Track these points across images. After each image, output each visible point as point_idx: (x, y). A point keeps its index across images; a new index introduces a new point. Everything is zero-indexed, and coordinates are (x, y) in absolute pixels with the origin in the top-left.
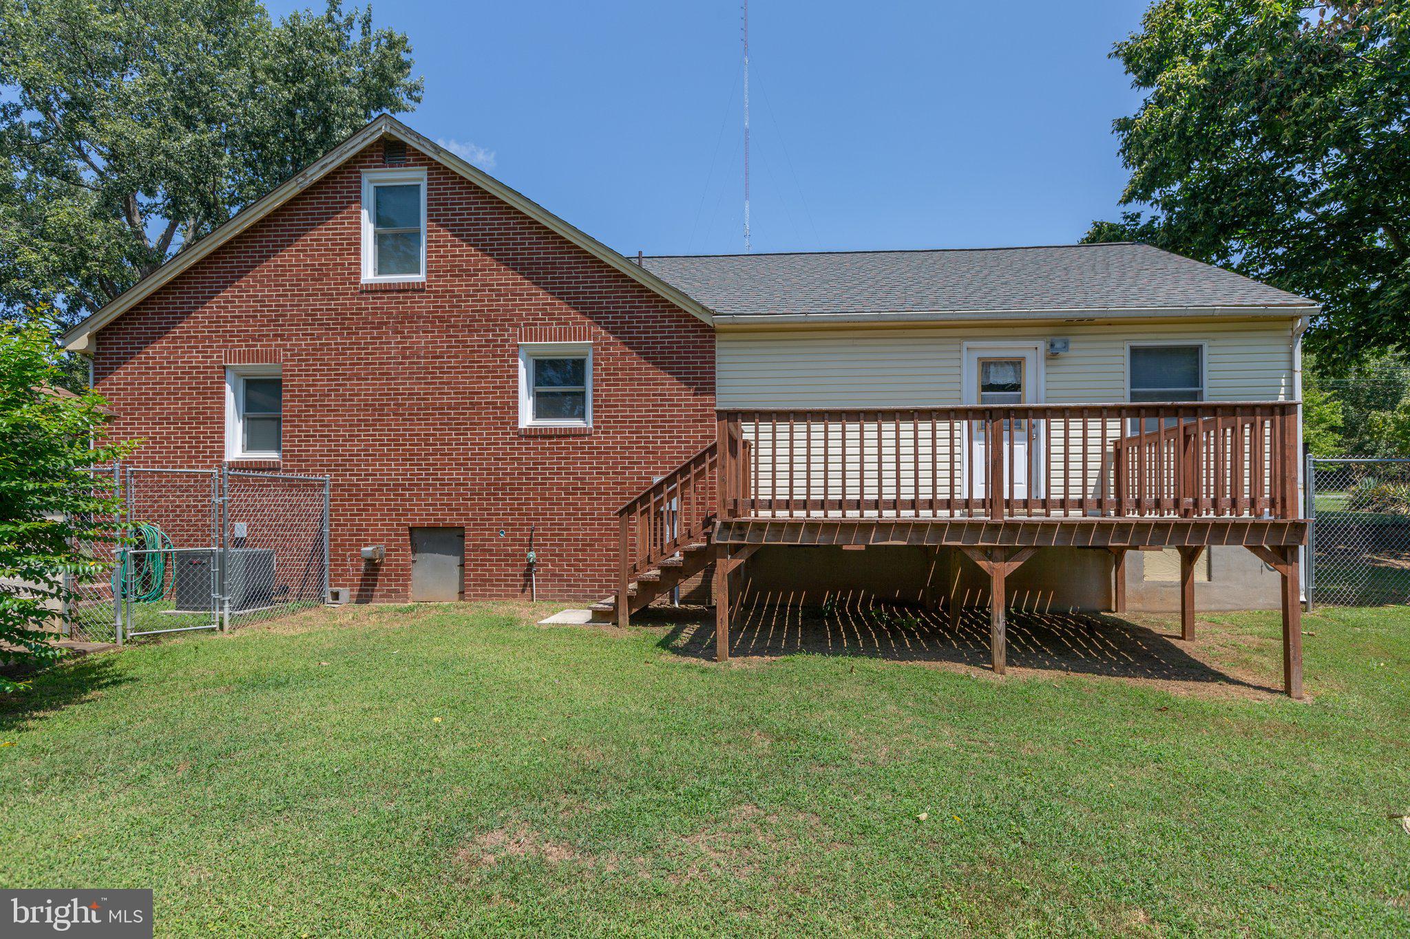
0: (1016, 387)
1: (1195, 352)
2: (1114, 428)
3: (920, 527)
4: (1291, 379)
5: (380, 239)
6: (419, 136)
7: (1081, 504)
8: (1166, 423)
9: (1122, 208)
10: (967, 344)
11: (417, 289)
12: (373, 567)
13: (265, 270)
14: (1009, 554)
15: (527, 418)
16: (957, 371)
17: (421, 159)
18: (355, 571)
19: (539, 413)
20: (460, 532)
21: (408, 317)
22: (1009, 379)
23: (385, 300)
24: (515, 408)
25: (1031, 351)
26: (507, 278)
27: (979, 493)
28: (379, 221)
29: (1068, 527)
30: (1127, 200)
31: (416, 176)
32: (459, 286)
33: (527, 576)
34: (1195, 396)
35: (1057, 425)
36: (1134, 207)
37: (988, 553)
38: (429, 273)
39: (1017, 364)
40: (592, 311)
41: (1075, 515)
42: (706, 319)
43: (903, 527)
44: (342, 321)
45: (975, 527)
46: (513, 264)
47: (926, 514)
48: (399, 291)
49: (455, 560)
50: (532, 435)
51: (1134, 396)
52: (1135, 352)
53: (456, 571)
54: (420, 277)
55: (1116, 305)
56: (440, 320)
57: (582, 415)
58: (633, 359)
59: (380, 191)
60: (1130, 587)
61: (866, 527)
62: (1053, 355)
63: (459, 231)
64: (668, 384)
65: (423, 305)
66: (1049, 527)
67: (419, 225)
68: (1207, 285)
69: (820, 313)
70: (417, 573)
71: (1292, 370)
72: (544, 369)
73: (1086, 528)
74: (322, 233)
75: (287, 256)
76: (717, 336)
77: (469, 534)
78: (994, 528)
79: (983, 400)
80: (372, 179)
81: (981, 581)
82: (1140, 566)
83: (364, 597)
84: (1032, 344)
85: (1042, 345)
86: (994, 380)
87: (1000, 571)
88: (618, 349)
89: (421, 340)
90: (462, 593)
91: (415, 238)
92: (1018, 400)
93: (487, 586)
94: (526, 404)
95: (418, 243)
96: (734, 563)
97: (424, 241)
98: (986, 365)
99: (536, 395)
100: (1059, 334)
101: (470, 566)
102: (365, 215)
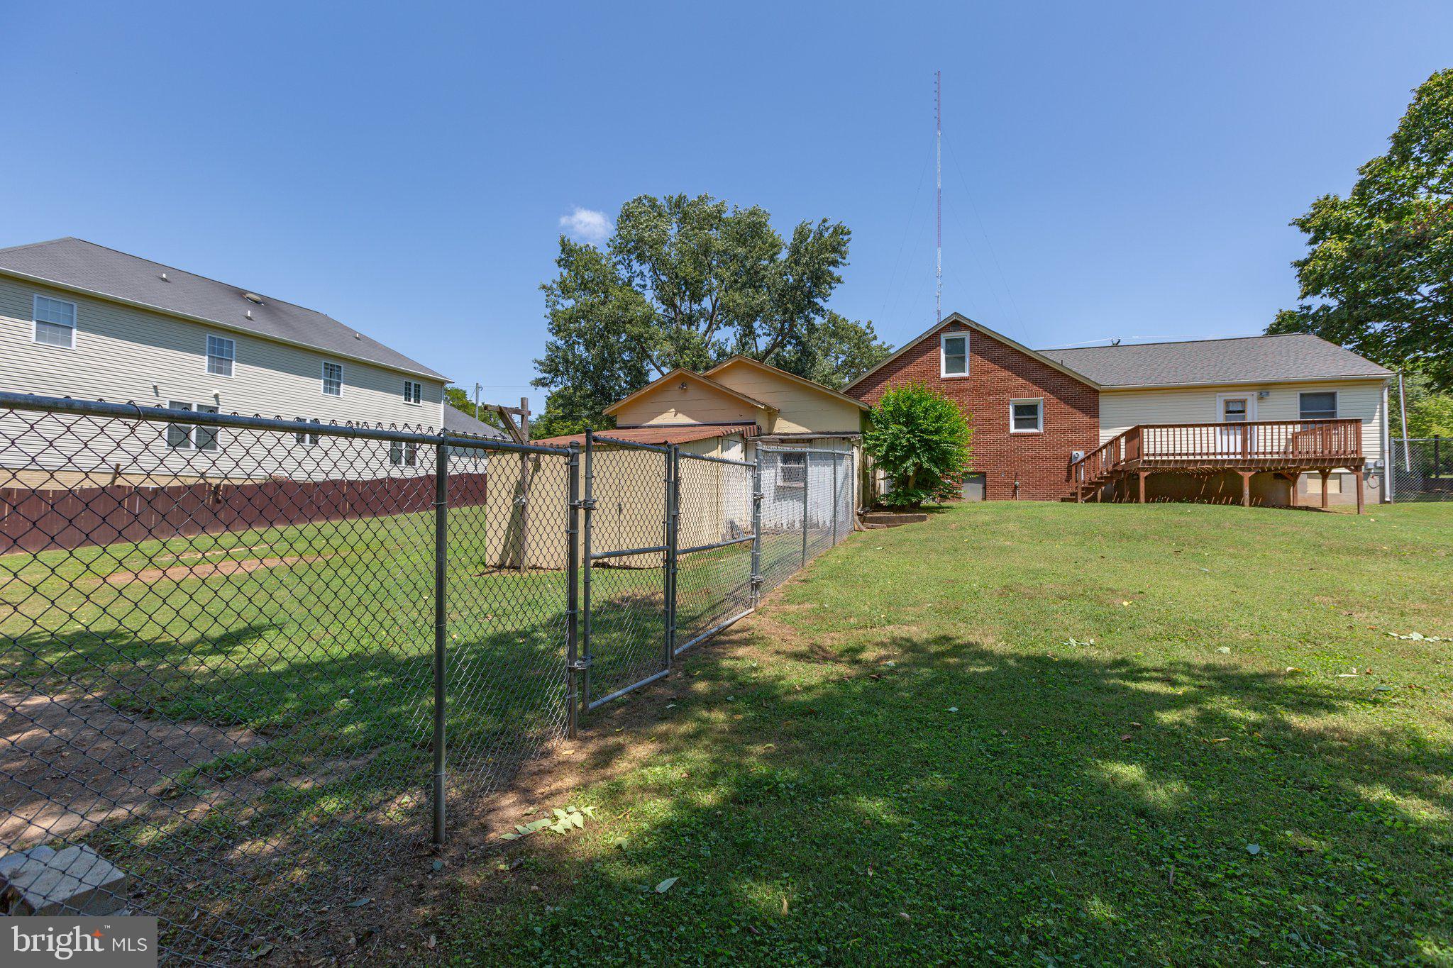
0: (1243, 412)
1: (1333, 395)
2: (1290, 427)
3: (1217, 461)
4: (1382, 405)
5: (947, 359)
6: (971, 321)
7: (1278, 453)
8: (1318, 426)
9: (1300, 302)
10: (1218, 394)
11: (965, 379)
13: (900, 374)
14: (1250, 470)
15: (1013, 430)
16: (1214, 405)
17: (967, 328)
19: (1016, 427)
20: (984, 475)
21: (961, 390)
22: (1240, 409)
23: (951, 385)
24: (1008, 425)
25: (1251, 398)
26: (1006, 374)
27: (1239, 450)
28: (947, 353)
29: (1273, 461)
30: (1303, 297)
31: (966, 335)
32: (984, 377)
33: (1015, 492)
34: (1333, 414)
35: (1261, 427)
36: (1308, 301)
37: (1242, 469)
38: (971, 372)
39: (1243, 402)
40: (1044, 387)
41: (1276, 457)
42: (1097, 388)
43: (1210, 461)
45: (1238, 461)
46: (1008, 368)
47: (1219, 457)
48: (958, 380)
49: (980, 486)
50: (1016, 435)
51: (1302, 415)
52: (1302, 395)
53: (981, 490)
54: (966, 374)
55: (1293, 376)
56: (976, 391)
57: (1036, 427)
58: (1062, 404)
59: (948, 340)
60: (1300, 495)
61: (1196, 461)
62: (1261, 398)
63: (984, 356)
64: (1078, 415)
65: (968, 385)
66: (1265, 461)
67: (964, 352)
68: (1341, 363)
70: (964, 490)
71: (1383, 402)
72: (1019, 410)
73: (1280, 461)
74: (925, 358)
75: (910, 368)
76: (1100, 394)
77: (988, 475)
78: (1244, 461)
79: (1227, 418)
80: (944, 337)
81: (1242, 478)
82: (1305, 484)
84: (1251, 393)
85: (1256, 394)
86: (1231, 409)
87: (1247, 476)
88: (1056, 401)
89: (968, 400)
90: (984, 499)
91: (963, 359)
92: (1244, 418)
93: (995, 496)
94: (1012, 423)
95: (964, 361)
96: (1147, 474)
97: (967, 360)
98: (1227, 403)
99: (1016, 420)
100: (1264, 389)
101: (988, 488)
102: (942, 351)
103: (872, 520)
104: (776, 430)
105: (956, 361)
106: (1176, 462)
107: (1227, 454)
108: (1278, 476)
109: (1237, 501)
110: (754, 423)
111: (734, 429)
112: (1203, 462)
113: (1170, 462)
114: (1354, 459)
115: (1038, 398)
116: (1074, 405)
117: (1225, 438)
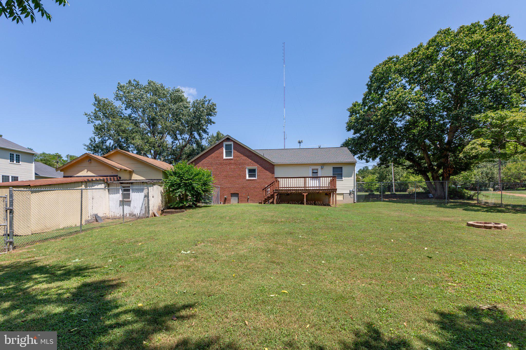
0: (317, 173)
1: (342, 168)
2: (331, 178)
3: (297, 190)
5: (226, 152)
6: (233, 138)
10: (310, 167)
11: (232, 159)
12: (226, 199)
13: (209, 157)
14: (306, 193)
15: (247, 178)
16: (309, 171)
17: (232, 141)
18: (223, 199)
19: (249, 177)
20: (238, 194)
21: (230, 163)
22: (316, 172)
23: (227, 161)
24: (246, 176)
25: (319, 168)
26: (245, 158)
27: (303, 186)
28: (226, 149)
31: (232, 143)
32: (238, 159)
33: (248, 200)
34: (342, 174)
37: (304, 192)
38: (234, 157)
39: (317, 169)
40: (257, 162)
42: (273, 163)
44: (221, 164)
45: (302, 190)
46: (245, 156)
47: (297, 188)
48: (229, 160)
49: (237, 198)
50: (248, 180)
51: (333, 174)
52: (333, 168)
53: (237, 200)
54: (232, 158)
55: (331, 161)
56: (235, 164)
57: (255, 177)
58: (263, 169)
59: (226, 145)
61: (291, 190)
62: (322, 168)
63: (238, 151)
64: (268, 173)
65: (232, 162)
67: (231, 149)
69: (288, 162)
70: (231, 200)
71: (354, 170)
72: (250, 171)
74: (218, 151)
75: (213, 155)
76: (275, 166)
78: (305, 190)
79: (313, 175)
80: (225, 144)
83: (224, 203)
85: (320, 167)
86: (314, 172)
88: (261, 168)
89: (232, 167)
90: (238, 203)
91: (231, 152)
92: (317, 175)
93: (242, 201)
94: (247, 176)
95: (232, 153)
97: (232, 152)
98: (313, 170)
99: (249, 174)
100: (323, 165)
101: (239, 199)
102: (224, 148)
104: (133, 178)
105: (228, 154)
107: (316, 187)
108: (326, 194)
110: (117, 176)
111: (101, 178)
115: (255, 166)
116: (266, 169)
117: (311, 181)
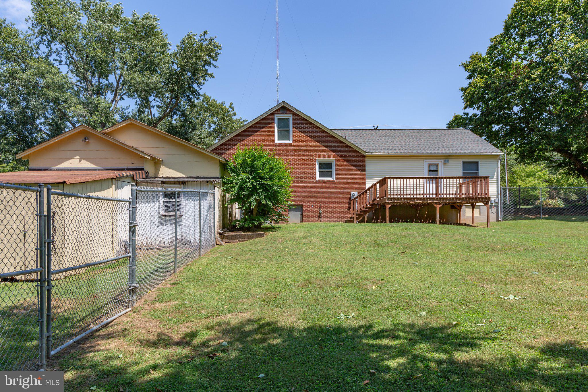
0: (436, 171)
1: (477, 163)
3: (424, 198)
4: (498, 169)
5: (278, 131)
6: (292, 107)
7: (452, 194)
8: (471, 179)
9: (464, 111)
10: (425, 160)
11: (290, 145)
13: (249, 139)
14: (440, 204)
15: (318, 178)
16: (423, 167)
17: (291, 112)
19: (320, 176)
20: (301, 206)
21: (287, 152)
22: (435, 169)
23: (281, 148)
24: (316, 175)
25: (440, 162)
26: (314, 143)
27: (434, 192)
28: (278, 128)
29: (450, 198)
30: (465, 108)
31: (290, 116)
32: (301, 144)
33: (319, 217)
34: (477, 173)
35: (445, 180)
36: (468, 110)
37: (436, 203)
38: (293, 141)
39: (437, 165)
40: (335, 151)
41: (451, 196)
42: (364, 154)
43: (421, 199)
45: (434, 198)
46: (315, 139)
47: (425, 196)
48: (285, 145)
49: (299, 213)
50: (320, 182)
51: (464, 173)
52: (464, 163)
53: (300, 216)
54: (290, 142)
55: (460, 152)
56: (296, 153)
57: (331, 177)
58: (346, 163)
59: (279, 119)
60: (462, 217)
61: (414, 199)
62: (445, 163)
63: (301, 131)
64: (354, 170)
65: (292, 149)
66: (447, 198)
67: (289, 128)
68: (480, 146)
70: (290, 216)
71: (498, 167)
72: (322, 165)
73: (453, 198)
74: (265, 129)
75: (255, 135)
76: (366, 158)
77: (304, 206)
78: (437, 199)
79: (429, 174)
80: (277, 116)
81: (436, 208)
82: (465, 211)
84: (441, 160)
85: (443, 161)
86: (431, 169)
87: (438, 206)
88: (342, 161)
89: (291, 158)
90: (302, 221)
91: (288, 131)
92: (437, 174)
93: (309, 219)
94: (318, 174)
95: (289, 133)
96: (390, 206)
97: (291, 132)
98: (429, 165)
99: (320, 172)
100: (447, 158)
101: (304, 214)
102: (276, 125)
103: (229, 237)
104: (160, 174)
105: (284, 133)
106: (405, 199)
107: (429, 194)
108: (453, 207)
109: (434, 222)
110: (143, 169)
111: (128, 173)
112: (417, 199)
113: (401, 198)
114: (486, 198)
115: (333, 159)
116: (352, 164)
117: (428, 185)
